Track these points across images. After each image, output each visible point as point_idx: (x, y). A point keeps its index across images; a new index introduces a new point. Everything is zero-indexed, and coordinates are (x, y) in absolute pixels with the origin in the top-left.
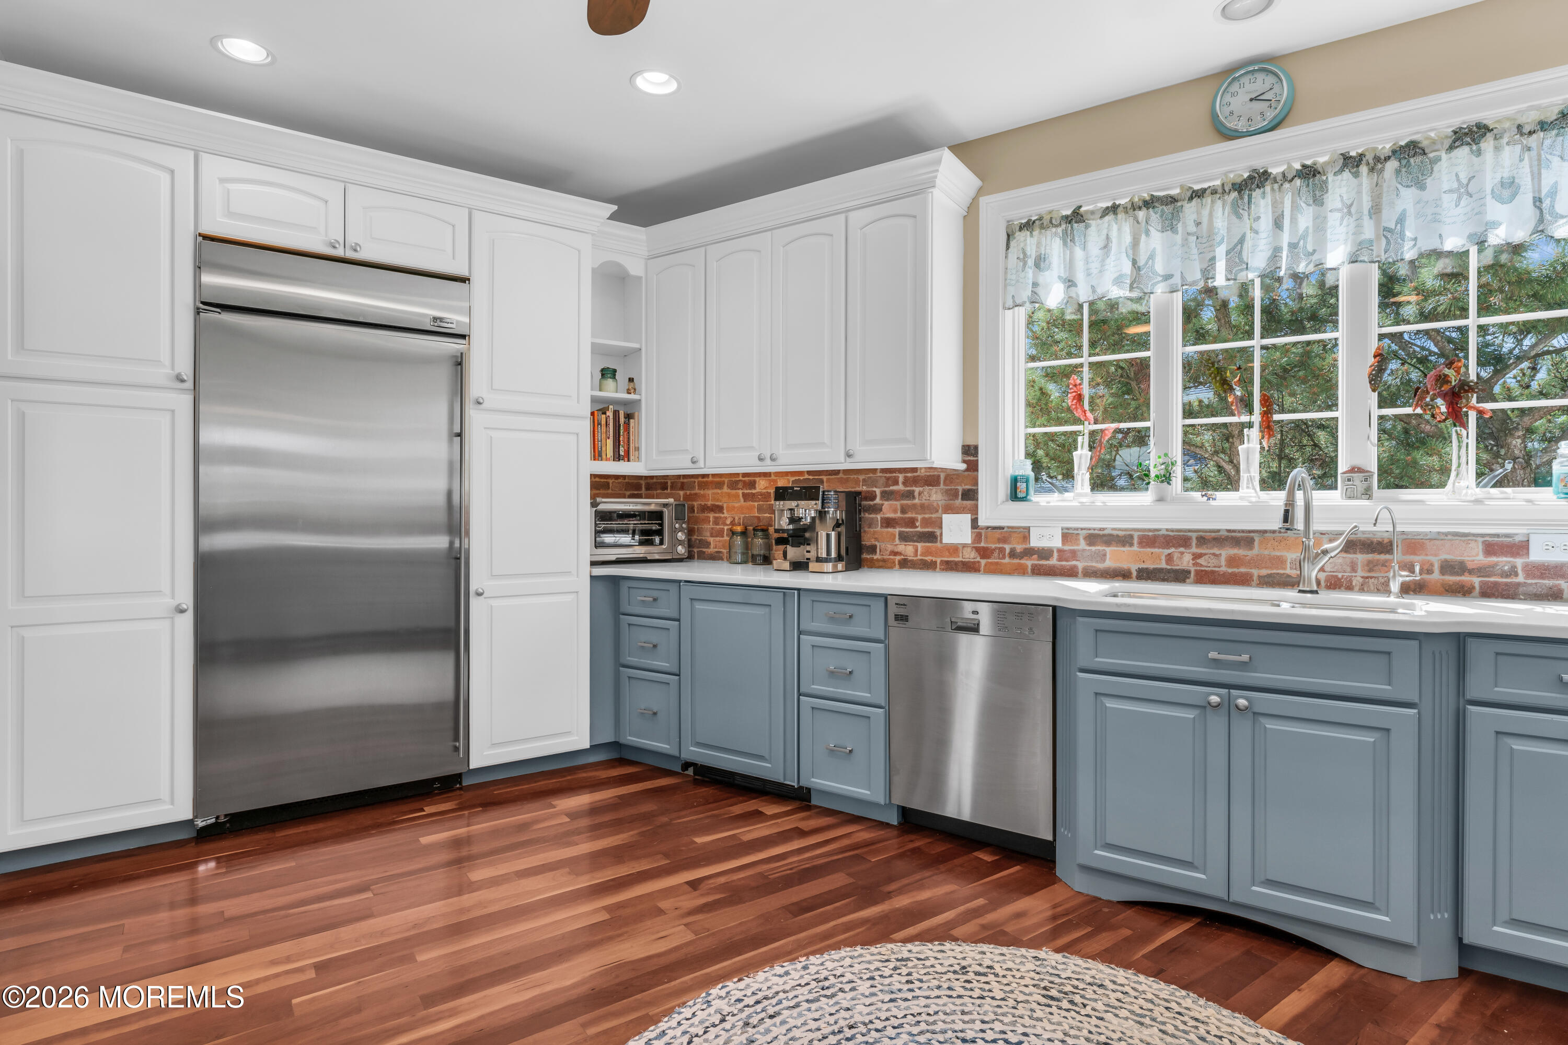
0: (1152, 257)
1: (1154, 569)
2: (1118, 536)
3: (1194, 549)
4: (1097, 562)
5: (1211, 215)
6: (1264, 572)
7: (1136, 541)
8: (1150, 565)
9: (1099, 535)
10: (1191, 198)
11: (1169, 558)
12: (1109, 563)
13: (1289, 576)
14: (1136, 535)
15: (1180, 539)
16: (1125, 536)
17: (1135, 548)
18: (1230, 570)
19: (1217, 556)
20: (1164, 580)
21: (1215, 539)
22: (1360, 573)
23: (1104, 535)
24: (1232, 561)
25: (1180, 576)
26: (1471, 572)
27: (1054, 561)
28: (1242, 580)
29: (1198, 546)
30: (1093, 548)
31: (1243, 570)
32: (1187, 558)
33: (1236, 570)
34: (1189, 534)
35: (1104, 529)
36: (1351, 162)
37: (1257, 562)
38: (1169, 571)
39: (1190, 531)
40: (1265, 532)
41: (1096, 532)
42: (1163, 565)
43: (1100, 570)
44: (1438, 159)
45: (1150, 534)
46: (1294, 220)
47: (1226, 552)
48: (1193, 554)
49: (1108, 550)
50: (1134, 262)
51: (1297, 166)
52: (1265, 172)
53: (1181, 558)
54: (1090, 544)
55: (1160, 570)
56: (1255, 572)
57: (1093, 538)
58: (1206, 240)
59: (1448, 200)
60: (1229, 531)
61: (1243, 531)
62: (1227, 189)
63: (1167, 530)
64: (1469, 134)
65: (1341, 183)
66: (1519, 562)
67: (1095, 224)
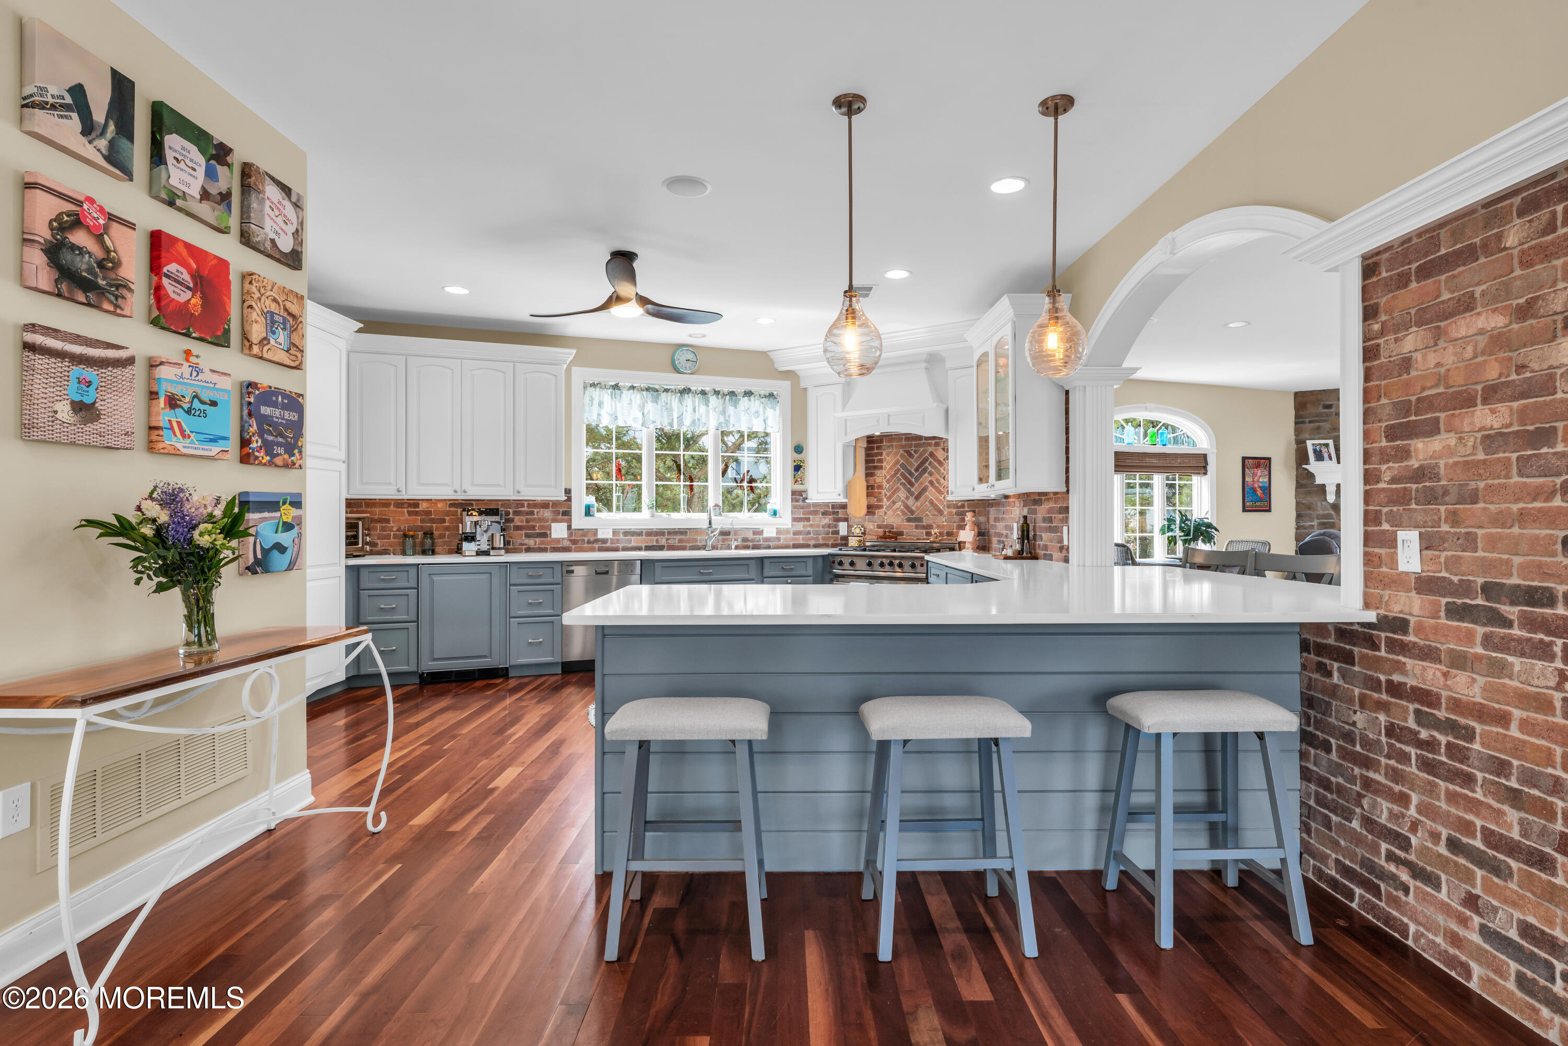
0: (649, 412)
1: (652, 545)
2: (636, 532)
3: (666, 537)
4: (628, 544)
5: (671, 400)
6: (691, 544)
7: (643, 534)
8: (650, 543)
9: (629, 532)
10: (663, 391)
11: (657, 541)
12: (633, 544)
13: (699, 546)
14: (644, 531)
15: (660, 533)
16: (639, 532)
17: (644, 537)
18: (679, 545)
19: (675, 539)
20: (655, 550)
21: (673, 533)
22: (720, 543)
23: (631, 532)
24: (680, 541)
25: (661, 548)
26: (749, 541)
27: (608, 545)
28: (683, 548)
29: (668, 535)
30: (626, 538)
31: (684, 544)
32: (664, 540)
33: (681, 544)
34: (664, 530)
35: (630, 529)
36: (717, 393)
37: (688, 541)
38: (657, 545)
40: (691, 529)
41: (627, 530)
42: (655, 544)
43: (629, 547)
44: (740, 399)
45: (650, 531)
46: (699, 409)
47: (678, 537)
48: (666, 539)
49: (632, 538)
50: (643, 414)
51: (700, 389)
52: (689, 389)
53: (661, 540)
54: (624, 536)
55: (654, 546)
56: (688, 545)
57: (626, 533)
58: (669, 410)
59: (742, 413)
61: (683, 529)
62: (676, 391)
63: (655, 529)
64: (748, 394)
65: (713, 400)
66: (761, 537)
67: (625, 392)
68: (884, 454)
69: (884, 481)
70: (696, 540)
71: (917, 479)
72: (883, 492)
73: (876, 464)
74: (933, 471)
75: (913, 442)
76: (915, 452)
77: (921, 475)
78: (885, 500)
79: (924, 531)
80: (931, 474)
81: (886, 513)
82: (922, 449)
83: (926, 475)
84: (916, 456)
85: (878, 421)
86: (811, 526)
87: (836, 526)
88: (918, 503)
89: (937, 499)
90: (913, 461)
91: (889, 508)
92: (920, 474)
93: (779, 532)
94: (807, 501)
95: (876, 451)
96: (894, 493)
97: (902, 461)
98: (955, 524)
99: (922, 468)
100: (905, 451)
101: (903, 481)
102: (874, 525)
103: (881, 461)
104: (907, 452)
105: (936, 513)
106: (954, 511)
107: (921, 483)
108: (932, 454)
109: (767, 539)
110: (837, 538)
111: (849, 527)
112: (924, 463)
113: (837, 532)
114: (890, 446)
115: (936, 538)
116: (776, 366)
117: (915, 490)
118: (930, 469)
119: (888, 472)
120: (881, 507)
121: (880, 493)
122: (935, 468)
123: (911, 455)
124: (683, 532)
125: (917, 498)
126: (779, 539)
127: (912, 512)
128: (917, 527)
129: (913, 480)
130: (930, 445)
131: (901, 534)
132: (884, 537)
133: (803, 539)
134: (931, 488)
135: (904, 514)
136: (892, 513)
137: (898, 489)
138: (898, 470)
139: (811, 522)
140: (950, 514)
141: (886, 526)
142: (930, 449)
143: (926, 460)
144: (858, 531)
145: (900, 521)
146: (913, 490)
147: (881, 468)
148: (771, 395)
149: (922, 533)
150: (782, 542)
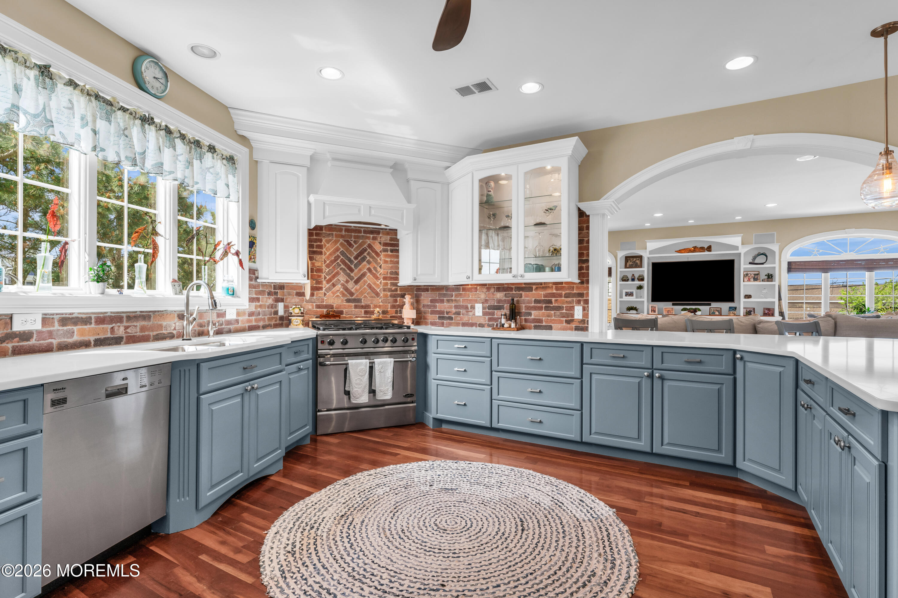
1: (105, 338)
2: (82, 318)
3: (125, 324)
4: (68, 338)
5: (129, 126)
6: (155, 333)
7: (93, 321)
8: (102, 336)
9: (69, 318)
10: (119, 109)
11: (112, 330)
12: (76, 338)
13: (164, 334)
15: (117, 318)
16: (86, 318)
17: (93, 326)
18: (141, 334)
19: (136, 326)
20: (109, 345)
21: (135, 317)
23: (73, 318)
24: (143, 329)
25: (117, 341)
27: (34, 342)
28: (146, 339)
29: (127, 321)
30: (65, 328)
31: (147, 333)
32: (122, 329)
33: (143, 334)
34: (122, 314)
35: (73, 314)
36: (183, 137)
37: (151, 329)
38: (112, 338)
39: (123, 312)
40: (155, 311)
41: (67, 316)
42: (109, 335)
43: (70, 343)
44: (204, 154)
45: (102, 315)
46: (163, 151)
47: (140, 323)
48: (125, 327)
49: (75, 328)
51: (164, 124)
52: (152, 119)
53: (118, 330)
54: (63, 325)
55: (107, 339)
56: (152, 334)
57: (65, 321)
59: (207, 171)
60: (141, 312)
61: (147, 312)
62: (137, 116)
63: (111, 313)
64: (212, 149)
65: (178, 142)
66: (223, 319)
67: (60, 86)
68: (324, 241)
69: (324, 265)
70: (160, 327)
71: (356, 266)
72: (323, 275)
73: (315, 249)
74: (371, 260)
75: (353, 234)
76: (355, 242)
77: (360, 263)
78: (324, 282)
79: (363, 310)
80: (369, 262)
81: (325, 294)
82: (361, 241)
83: (365, 263)
84: (355, 246)
85: (359, 211)
86: (260, 306)
87: (276, 307)
88: (357, 287)
89: (375, 284)
90: (352, 250)
91: (328, 289)
92: (359, 261)
93: (238, 314)
94: (258, 280)
95: (315, 237)
96: (334, 277)
97: (342, 249)
98: (389, 304)
99: (360, 256)
100: (345, 241)
101: (342, 266)
102: (313, 306)
103: (320, 247)
104: (347, 242)
105: (374, 295)
106: (389, 294)
107: (360, 270)
108: (370, 246)
109: (229, 322)
110: (277, 318)
111: (286, 307)
112: (364, 253)
113: (276, 313)
114: (330, 234)
115: (379, 316)
116: (236, 127)
117: (355, 275)
118: (368, 258)
119: (328, 258)
120: (321, 288)
121: (320, 276)
122: (373, 257)
123: (350, 245)
124: (145, 316)
125: (357, 282)
126: (237, 321)
127: (352, 294)
128: (356, 307)
129: (353, 266)
130: (368, 238)
131: (342, 312)
132: (327, 316)
133: (256, 320)
134: (368, 274)
135: (343, 295)
136: (332, 295)
137: (338, 274)
138: (338, 257)
139: (261, 303)
140: (386, 296)
141: (326, 306)
142: (369, 242)
143: (365, 250)
144: (297, 311)
145: (340, 301)
146: (352, 275)
147: (321, 253)
148: (231, 159)
149: (361, 312)
150: (240, 325)
